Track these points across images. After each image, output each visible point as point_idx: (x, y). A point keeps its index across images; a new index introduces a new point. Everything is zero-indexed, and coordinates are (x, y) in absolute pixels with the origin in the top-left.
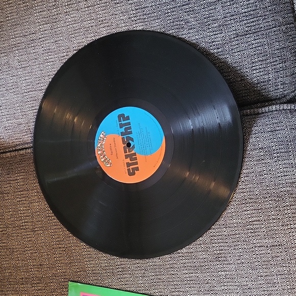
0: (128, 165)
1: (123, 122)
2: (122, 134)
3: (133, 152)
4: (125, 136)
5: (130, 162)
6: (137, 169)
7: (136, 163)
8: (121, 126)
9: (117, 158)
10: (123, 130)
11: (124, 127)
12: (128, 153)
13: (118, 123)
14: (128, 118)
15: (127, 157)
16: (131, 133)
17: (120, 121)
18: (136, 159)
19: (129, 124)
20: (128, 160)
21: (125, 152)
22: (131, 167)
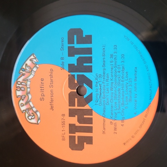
0: (73, 128)
1: (77, 46)
2: (72, 68)
3: (87, 107)
4: (76, 74)
5: (78, 124)
6: (90, 140)
7: (90, 130)
8: (72, 52)
9: (52, 108)
10: (73, 60)
11: (77, 56)
12: (76, 107)
13: (66, 45)
14: (88, 39)
15: (72, 113)
16: (89, 69)
17: (71, 41)
18: (90, 121)
19: (89, 51)
20: (74, 120)
21: (71, 103)
22: (77, 134)
